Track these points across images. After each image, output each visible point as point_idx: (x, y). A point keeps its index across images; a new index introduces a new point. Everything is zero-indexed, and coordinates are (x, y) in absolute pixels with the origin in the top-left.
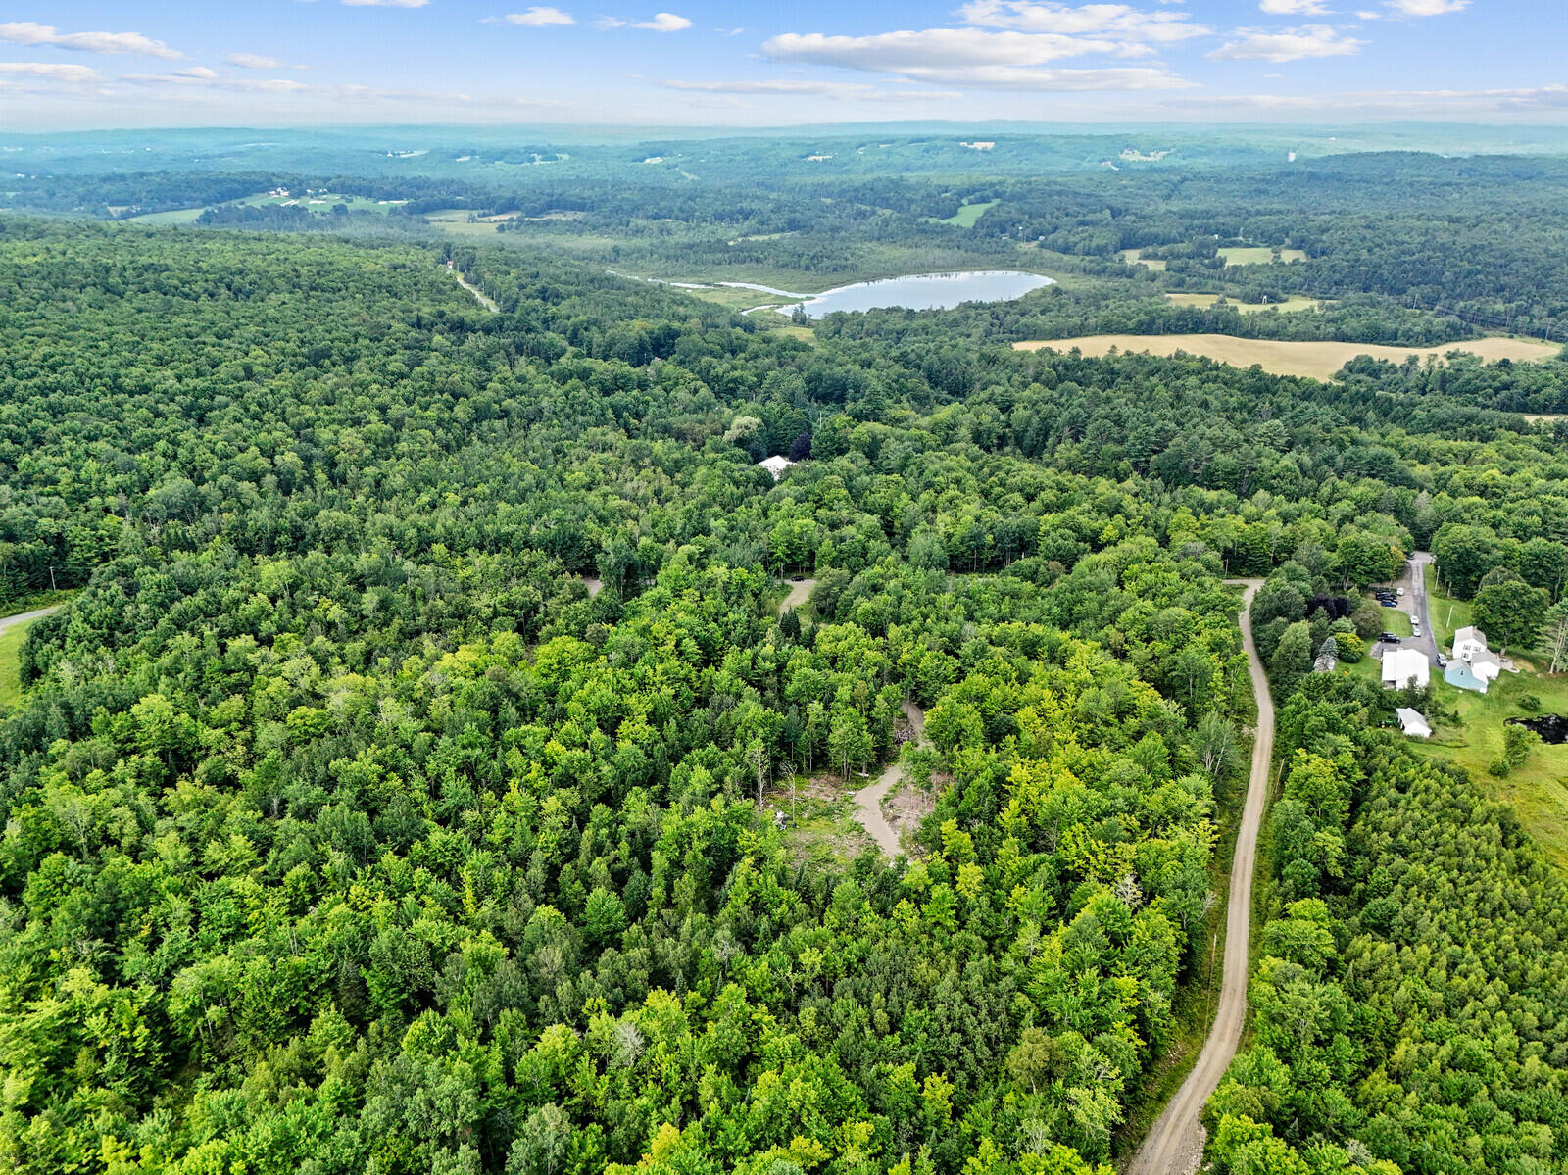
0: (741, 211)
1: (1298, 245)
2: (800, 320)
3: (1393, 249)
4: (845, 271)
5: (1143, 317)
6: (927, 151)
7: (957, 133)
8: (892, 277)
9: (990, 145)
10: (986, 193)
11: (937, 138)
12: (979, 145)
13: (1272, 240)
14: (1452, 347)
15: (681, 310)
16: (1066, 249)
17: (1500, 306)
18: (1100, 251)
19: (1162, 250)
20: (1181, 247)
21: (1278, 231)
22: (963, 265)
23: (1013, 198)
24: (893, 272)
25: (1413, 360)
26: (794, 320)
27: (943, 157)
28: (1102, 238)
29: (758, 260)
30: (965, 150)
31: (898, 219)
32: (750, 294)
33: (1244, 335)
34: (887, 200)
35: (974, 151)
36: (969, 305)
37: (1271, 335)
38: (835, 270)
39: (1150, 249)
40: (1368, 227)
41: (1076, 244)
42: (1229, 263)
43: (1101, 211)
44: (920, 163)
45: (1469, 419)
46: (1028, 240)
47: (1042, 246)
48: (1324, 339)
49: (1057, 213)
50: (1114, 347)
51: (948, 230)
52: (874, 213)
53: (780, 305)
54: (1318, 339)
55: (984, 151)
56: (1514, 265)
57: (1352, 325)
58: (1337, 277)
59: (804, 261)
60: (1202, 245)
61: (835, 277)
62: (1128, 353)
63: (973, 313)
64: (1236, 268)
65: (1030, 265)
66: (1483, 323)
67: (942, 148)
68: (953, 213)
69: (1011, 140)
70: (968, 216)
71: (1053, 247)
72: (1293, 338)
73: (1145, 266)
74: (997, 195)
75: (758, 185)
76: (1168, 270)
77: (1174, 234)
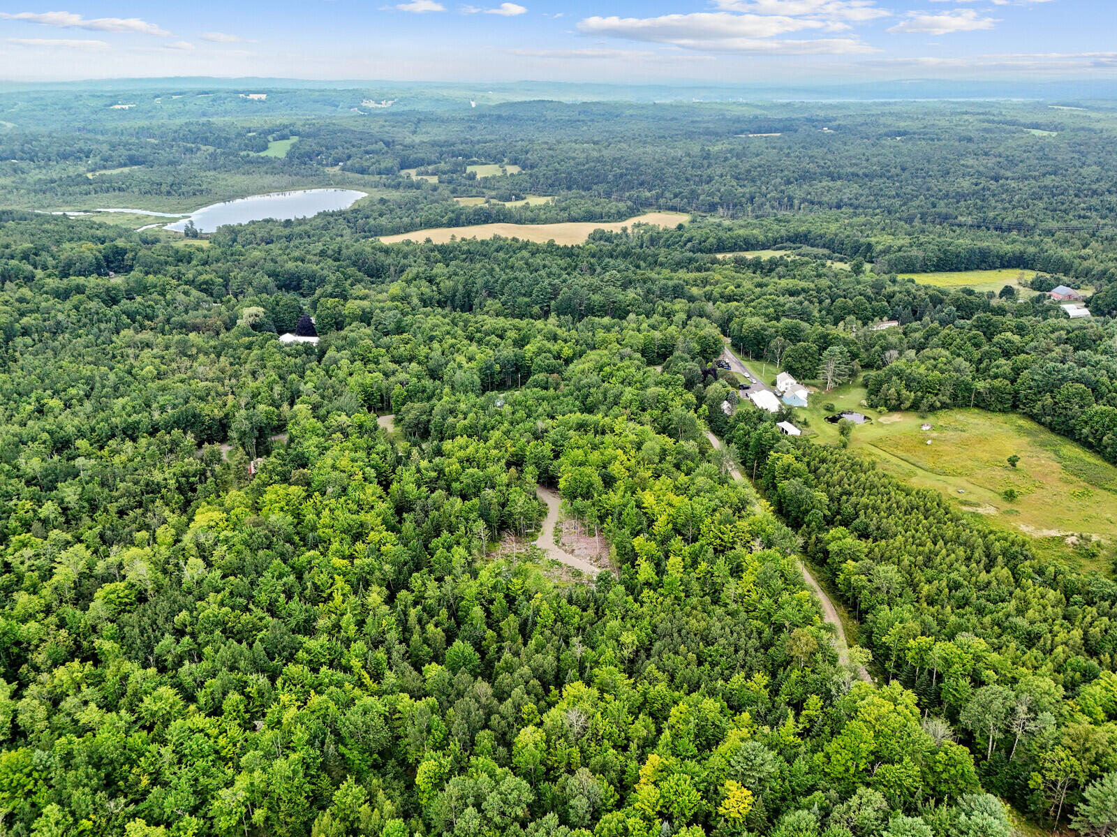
0: (81, 151)
1: (514, 162)
2: (192, 234)
3: (572, 163)
4: (202, 195)
5: (450, 215)
6: (214, 100)
7: (232, 87)
8: (243, 197)
9: (264, 97)
10: (284, 132)
11: (218, 91)
12: (255, 97)
13: (496, 159)
14: (635, 220)
15: (99, 233)
16: (363, 171)
17: (648, 194)
18: (388, 171)
19: (431, 168)
20: (442, 166)
21: (498, 153)
22: (292, 186)
23: (309, 135)
24: (243, 194)
25: (625, 230)
26: (187, 235)
27: (230, 106)
28: (387, 163)
29: (120, 189)
30: (246, 101)
31: (223, 153)
32: (133, 217)
33: (516, 223)
34: (206, 139)
35: (252, 101)
36: (324, 215)
37: (533, 221)
38: (194, 194)
39: (422, 169)
40: (550, 149)
41: (369, 168)
42: (478, 177)
43: (376, 143)
44: (212, 110)
45: (691, 260)
46: (333, 165)
47: (343, 169)
48: (563, 222)
49: (346, 146)
50: (453, 236)
51: (267, 161)
52: (199, 149)
53: (165, 224)
54: (559, 222)
55: (260, 101)
56: (641, 168)
57: (575, 212)
58: (550, 181)
59: (164, 188)
60: (457, 164)
61: (199, 199)
62: (463, 239)
63: (332, 219)
64: (486, 179)
65: (342, 184)
66: (641, 205)
67: (226, 98)
68: (265, 148)
69: (278, 92)
70: (278, 150)
71: (352, 170)
72: (546, 222)
73: (426, 181)
74: (294, 134)
75: (79, 130)
76: (440, 182)
77: (433, 158)
